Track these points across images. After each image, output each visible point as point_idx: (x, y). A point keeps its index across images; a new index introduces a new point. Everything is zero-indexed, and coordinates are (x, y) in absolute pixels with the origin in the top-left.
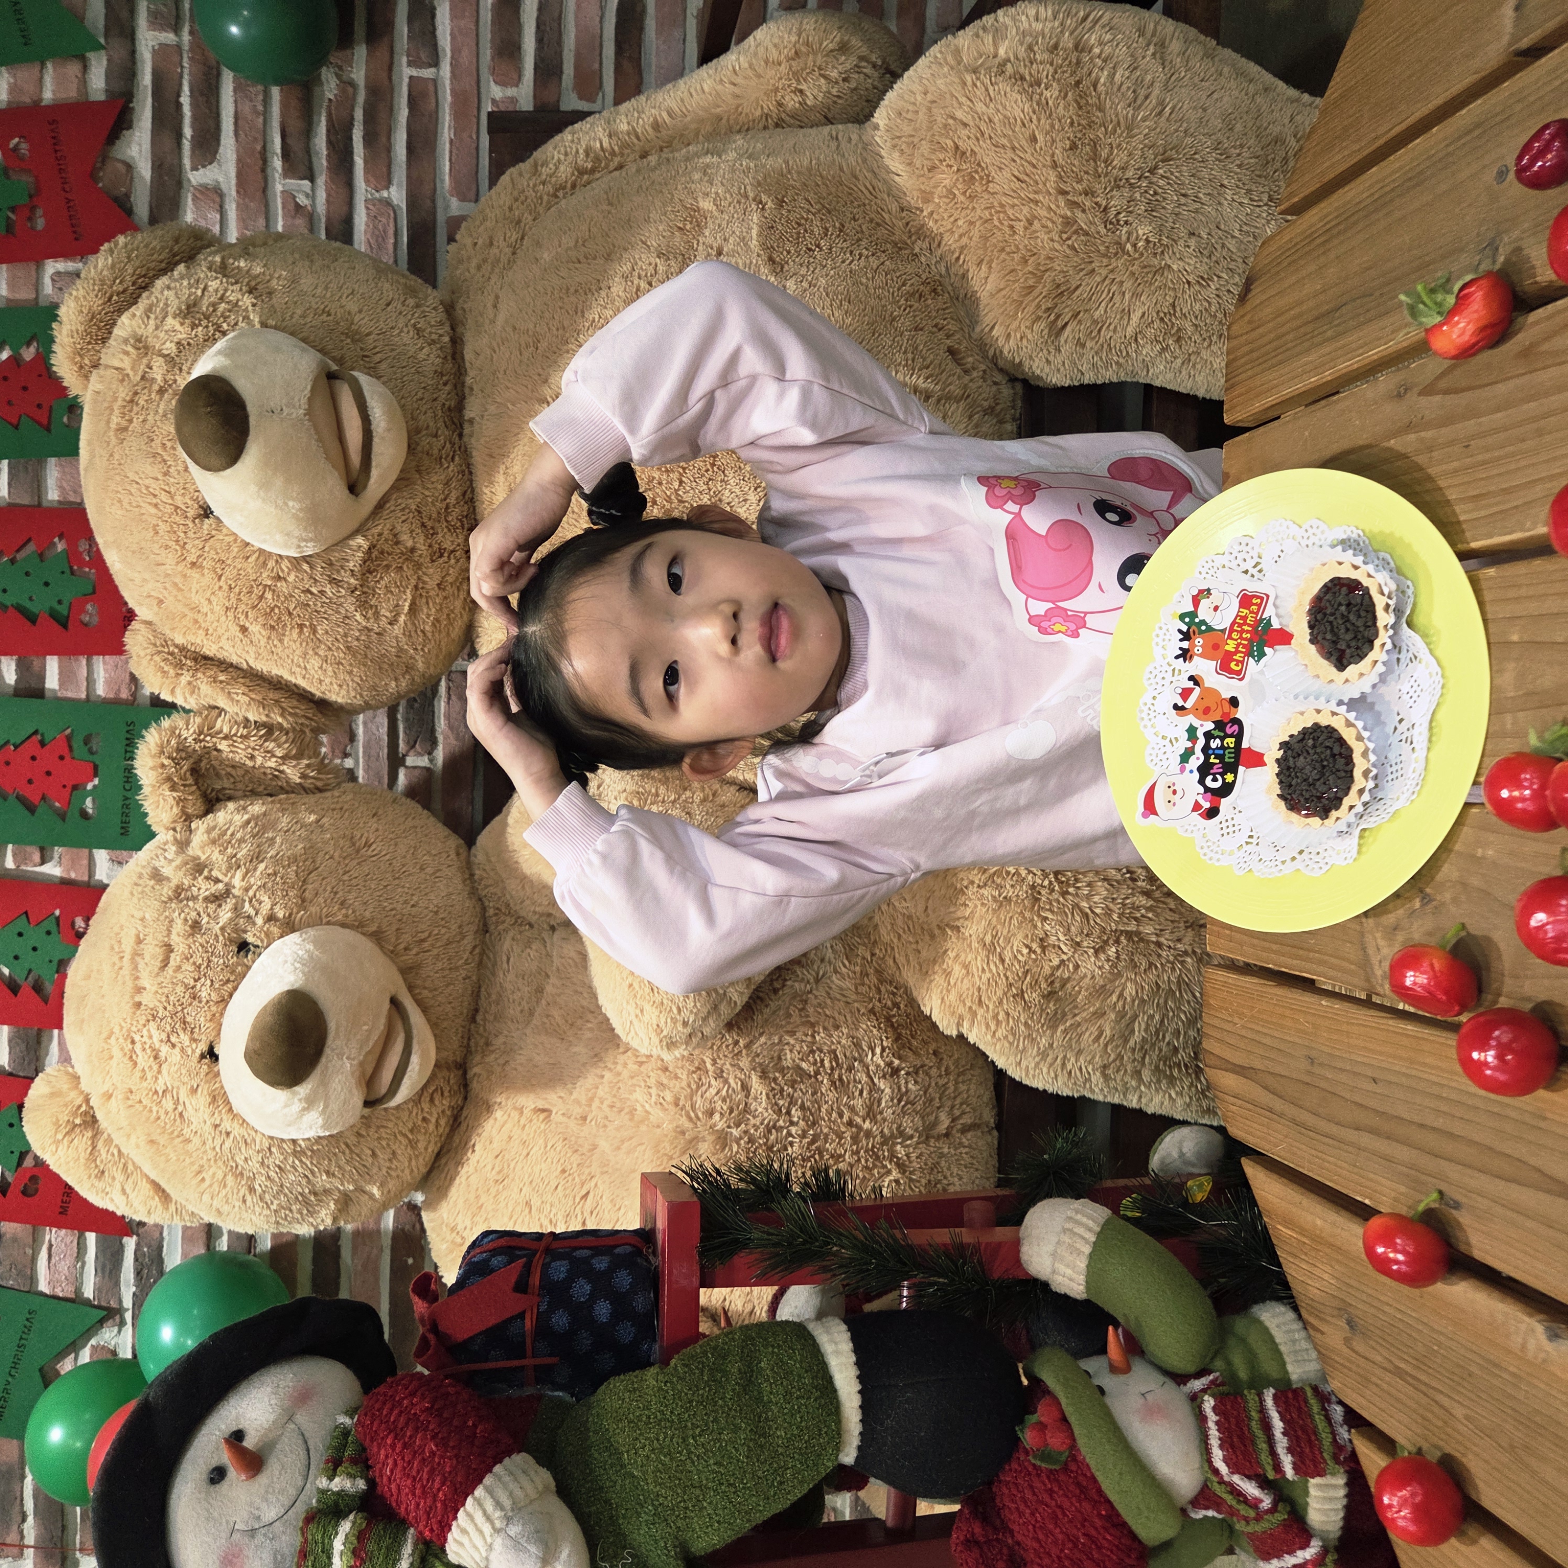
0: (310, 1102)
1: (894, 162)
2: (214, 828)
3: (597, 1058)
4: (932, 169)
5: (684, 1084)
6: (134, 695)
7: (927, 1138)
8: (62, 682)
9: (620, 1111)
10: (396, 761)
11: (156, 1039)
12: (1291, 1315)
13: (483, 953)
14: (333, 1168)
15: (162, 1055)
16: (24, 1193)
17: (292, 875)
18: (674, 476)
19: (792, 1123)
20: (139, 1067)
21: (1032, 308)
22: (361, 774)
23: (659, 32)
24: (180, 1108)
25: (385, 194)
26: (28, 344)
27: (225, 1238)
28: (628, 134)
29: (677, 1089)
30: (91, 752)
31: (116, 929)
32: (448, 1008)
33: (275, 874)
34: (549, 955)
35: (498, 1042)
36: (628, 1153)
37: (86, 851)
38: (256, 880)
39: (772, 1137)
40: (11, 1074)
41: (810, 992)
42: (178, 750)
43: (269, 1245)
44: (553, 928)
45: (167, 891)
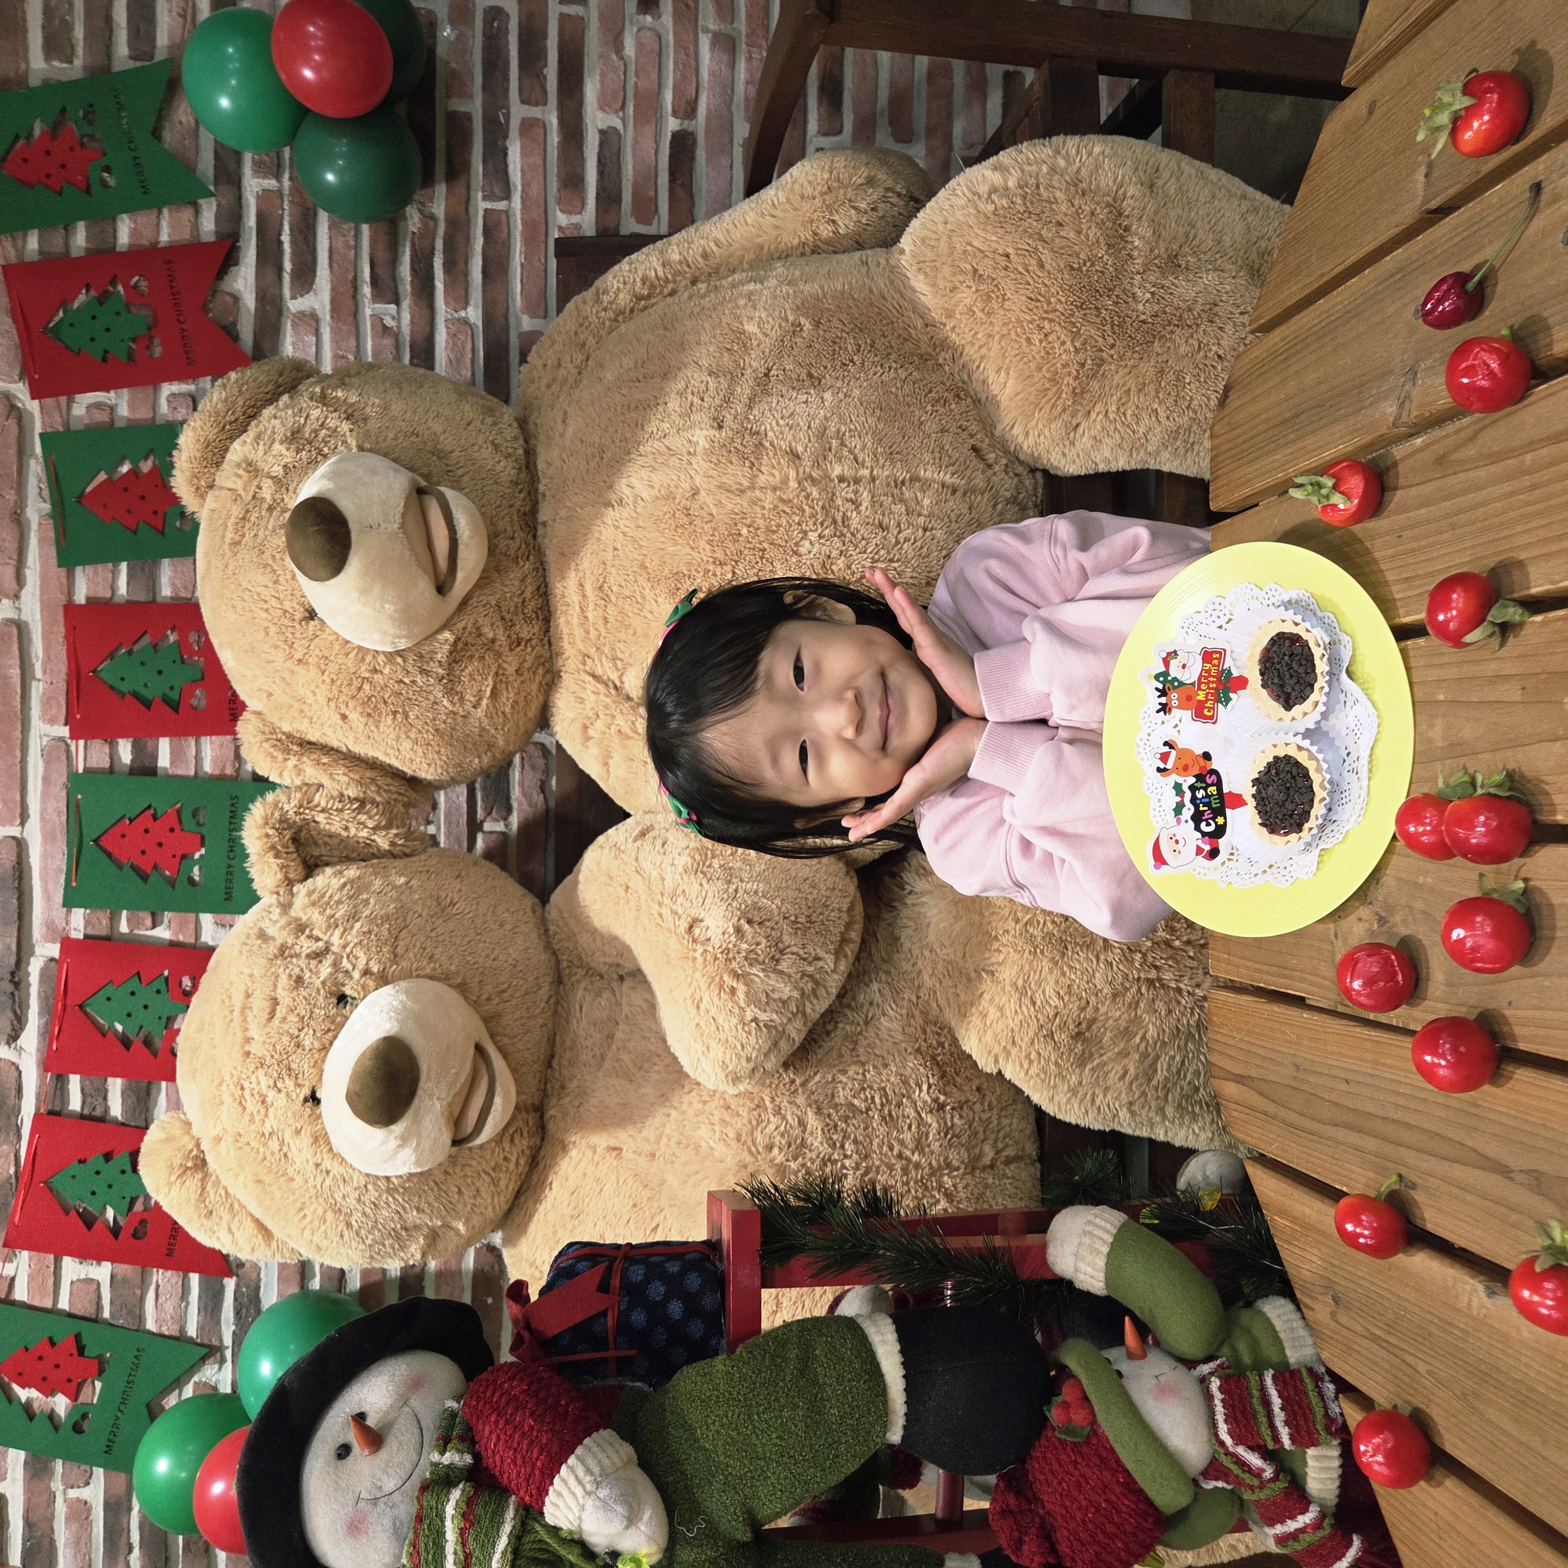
0: (404, 1140)
1: (919, 283)
2: (314, 891)
3: (664, 1098)
4: (954, 289)
5: (745, 1121)
6: (238, 771)
7: (973, 1169)
8: (172, 762)
9: (687, 1147)
10: (474, 827)
11: (263, 1085)
12: (1290, 1307)
13: (557, 1003)
14: (423, 1205)
15: (269, 1100)
16: (135, 1236)
17: (386, 933)
18: (728, 568)
19: (846, 1156)
20: (248, 1111)
21: (1047, 408)
22: (442, 839)
23: (708, 160)
24: (285, 1149)
25: (463, 314)
26: (146, 458)
27: (317, 1279)
28: (680, 263)
29: (739, 1125)
30: (198, 824)
31: (226, 985)
32: (527, 1054)
33: (370, 932)
34: (618, 1004)
35: (573, 1085)
36: (694, 1187)
37: (193, 915)
38: (352, 938)
39: (828, 1170)
40: (123, 1124)
41: (860, 1033)
42: (281, 821)
43: (357, 1285)
44: (621, 978)
45: (272, 949)
